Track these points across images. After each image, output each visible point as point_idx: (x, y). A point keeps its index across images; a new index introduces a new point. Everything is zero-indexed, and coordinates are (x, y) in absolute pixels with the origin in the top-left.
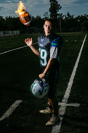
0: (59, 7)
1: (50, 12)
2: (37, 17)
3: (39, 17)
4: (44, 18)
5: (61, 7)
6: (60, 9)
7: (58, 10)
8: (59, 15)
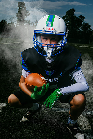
0: (28, 13)
1: (17, 18)
2: (3, 21)
3: (5, 21)
4: (10, 23)
5: (29, 14)
6: (28, 15)
7: (26, 17)
8: (26, 21)
